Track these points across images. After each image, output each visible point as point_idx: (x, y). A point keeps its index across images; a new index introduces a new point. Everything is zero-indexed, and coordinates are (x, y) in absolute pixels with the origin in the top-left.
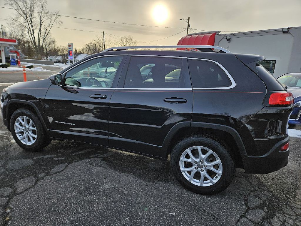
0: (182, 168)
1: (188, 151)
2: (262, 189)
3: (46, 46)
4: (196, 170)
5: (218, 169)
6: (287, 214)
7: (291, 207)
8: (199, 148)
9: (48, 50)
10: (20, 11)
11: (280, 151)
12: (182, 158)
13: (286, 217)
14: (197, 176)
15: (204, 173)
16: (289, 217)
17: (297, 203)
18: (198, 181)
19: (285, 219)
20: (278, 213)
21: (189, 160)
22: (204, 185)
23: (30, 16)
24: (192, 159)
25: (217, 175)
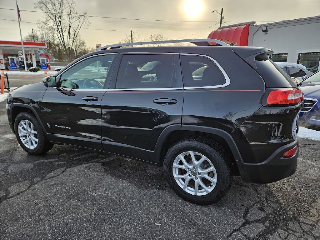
0: (176, 175)
1: (181, 157)
2: (271, 201)
3: (76, 48)
4: (189, 178)
5: (213, 177)
6: (292, 230)
7: (299, 223)
8: (192, 153)
9: (78, 53)
10: (50, 14)
11: (282, 158)
12: (176, 165)
13: (289, 233)
14: (192, 183)
15: (198, 181)
16: (293, 234)
17: (309, 217)
18: (193, 189)
19: (287, 236)
20: (280, 229)
21: (183, 167)
22: (199, 194)
23: (59, 18)
24: (185, 166)
25: (212, 184)
